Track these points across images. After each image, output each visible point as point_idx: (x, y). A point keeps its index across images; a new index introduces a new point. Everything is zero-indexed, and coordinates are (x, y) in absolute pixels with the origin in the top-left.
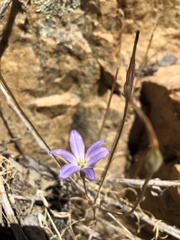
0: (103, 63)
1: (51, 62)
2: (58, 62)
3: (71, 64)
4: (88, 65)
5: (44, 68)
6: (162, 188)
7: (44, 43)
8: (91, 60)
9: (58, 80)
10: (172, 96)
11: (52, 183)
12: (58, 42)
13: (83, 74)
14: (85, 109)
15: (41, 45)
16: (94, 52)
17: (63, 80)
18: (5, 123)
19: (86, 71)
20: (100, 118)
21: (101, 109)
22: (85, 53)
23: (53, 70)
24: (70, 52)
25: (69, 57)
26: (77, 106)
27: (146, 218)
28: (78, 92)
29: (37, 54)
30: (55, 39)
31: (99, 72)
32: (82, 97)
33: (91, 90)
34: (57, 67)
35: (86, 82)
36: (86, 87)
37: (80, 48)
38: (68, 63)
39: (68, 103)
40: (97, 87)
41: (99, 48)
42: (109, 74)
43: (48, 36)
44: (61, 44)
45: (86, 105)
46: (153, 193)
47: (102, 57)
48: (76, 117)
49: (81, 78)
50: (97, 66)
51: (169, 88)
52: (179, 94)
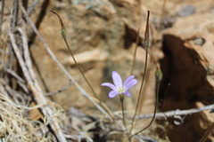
0: (126, 21)
1: (82, 24)
2: (88, 24)
3: (98, 24)
4: (114, 23)
5: (76, 30)
6: (182, 116)
7: (76, 9)
8: (116, 19)
9: (88, 39)
10: (186, 45)
12: (88, 7)
13: (110, 32)
14: (113, 63)
15: (73, 11)
16: (118, 12)
17: (93, 39)
18: (43, 81)
19: (113, 28)
20: (127, 69)
21: (128, 61)
22: (111, 15)
23: (84, 31)
24: (98, 15)
25: (97, 19)
26: (106, 61)
28: (107, 47)
29: (70, 19)
30: (84, 5)
31: (123, 29)
32: (110, 51)
33: (118, 44)
34: (87, 28)
35: (113, 38)
36: (113, 42)
37: (105, 11)
38: (96, 23)
39: (97, 58)
41: (122, 9)
42: (133, 31)
43: (79, 3)
44: (90, 9)
45: (114, 58)
46: (176, 123)
47: (126, 16)
48: (106, 71)
49: (108, 35)
50: (122, 24)
51: (183, 38)
52: (192, 42)
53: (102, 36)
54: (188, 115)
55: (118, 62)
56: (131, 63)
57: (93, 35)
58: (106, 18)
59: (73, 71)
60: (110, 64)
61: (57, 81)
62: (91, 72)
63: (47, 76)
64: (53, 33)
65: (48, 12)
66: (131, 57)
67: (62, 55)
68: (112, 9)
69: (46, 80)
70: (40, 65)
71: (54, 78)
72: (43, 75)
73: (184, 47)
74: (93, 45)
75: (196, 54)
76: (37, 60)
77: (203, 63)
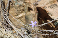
0: (28, 6)
1: (19, 9)
2: (20, 8)
3: (22, 8)
4: (25, 7)
6: (46, 24)
7: (16, 6)
8: (26, 6)
9: (20, 11)
10: (43, 9)
11: (27, 30)
12: (19, 5)
13: (25, 9)
14: (27, 15)
15: (16, 7)
16: (26, 4)
17: (22, 11)
19: (25, 8)
21: (30, 14)
22: (24, 5)
23: (19, 10)
24: (21, 6)
25: (21, 7)
26: (25, 15)
27: (44, 30)
28: (25, 12)
29: (16, 8)
30: (18, 5)
31: (28, 8)
32: (26, 13)
33: (27, 11)
34: (20, 9)
35: (26, 10)
36: (26, 11)
37: (23, 5)
38: (21, 8)
39: (23, 15)
40: (28, 10)
41: (27, 4)
42: (30, 8)
43: (17, 5)
44: (20, 5)
45: (27, 14)
46: (45, 26)
47: (28, 5)
48: (26, 17)
49: (25, 10)
50: (27, 7)
51: (42, 8)
52: (44, 8)
53: (23, 10)
54: (47, 24)
55: (28, 15)
56: (31, 15)
57: (21, 10)
58: (23, 6)
59: (19, 19)
60: (26, 16)
61: (16, 22)
62: (22, 18)
63: (13, 22)
64: (12, 12)
65: (10, 8)
66: (31, 13)
67: (15, 16)
68: (24, 4)
69: (13, 23)
70: (11, 20)
71: (15, 22)
72: (12, 22)
73: (42, 9)
74: (22, 12)
75: (45, 10)
76: (10, 19)
77: (47, 12)
